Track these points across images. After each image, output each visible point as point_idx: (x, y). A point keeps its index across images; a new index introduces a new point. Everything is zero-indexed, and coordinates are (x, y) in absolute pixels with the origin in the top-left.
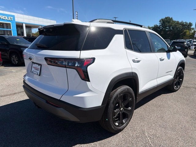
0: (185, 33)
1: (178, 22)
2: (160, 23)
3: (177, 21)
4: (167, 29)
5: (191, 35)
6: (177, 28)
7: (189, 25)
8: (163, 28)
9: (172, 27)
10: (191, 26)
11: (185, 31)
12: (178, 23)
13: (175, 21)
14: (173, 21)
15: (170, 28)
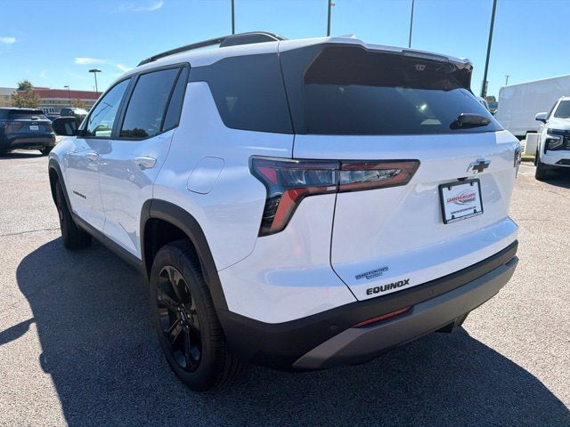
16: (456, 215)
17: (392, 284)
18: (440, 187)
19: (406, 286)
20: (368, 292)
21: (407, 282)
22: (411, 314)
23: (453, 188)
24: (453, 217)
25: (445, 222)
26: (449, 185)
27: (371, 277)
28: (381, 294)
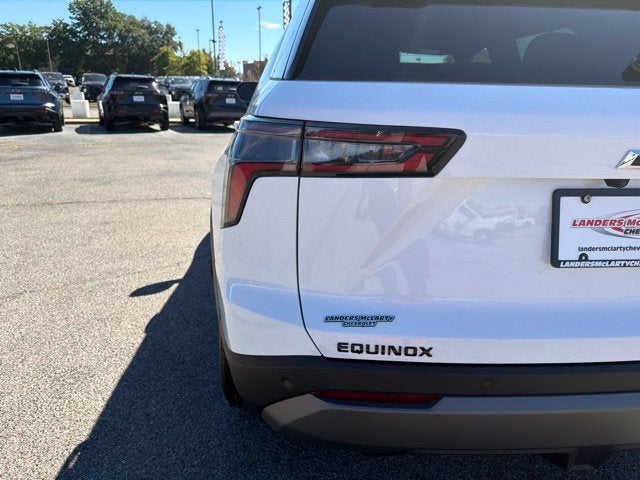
0: (165, 55)
1: (132, 18)
2: (71, 15)
3: (128, 14)
4: (102, 37)
5: (187, 65)
6: (135, 40)
7: (167, 33)
8: (88, 35)
9: (119, 35)
10: (173, 35)
11: (164, 49)
12: (132, 21)
13: (123, 16)
14: (115, 13)
15: (110, 36)
16: (591, 255)
17: (392, 348)
18: (557, 195)
19: (425, 359)
20: (341, 347)
21: (426, 352)
22: (428, 408)
23: (595, 200)
24: (583, 258)
25: (555, 262)
26: (585, 194)
27: (350, 325)
28: (364, 356)
